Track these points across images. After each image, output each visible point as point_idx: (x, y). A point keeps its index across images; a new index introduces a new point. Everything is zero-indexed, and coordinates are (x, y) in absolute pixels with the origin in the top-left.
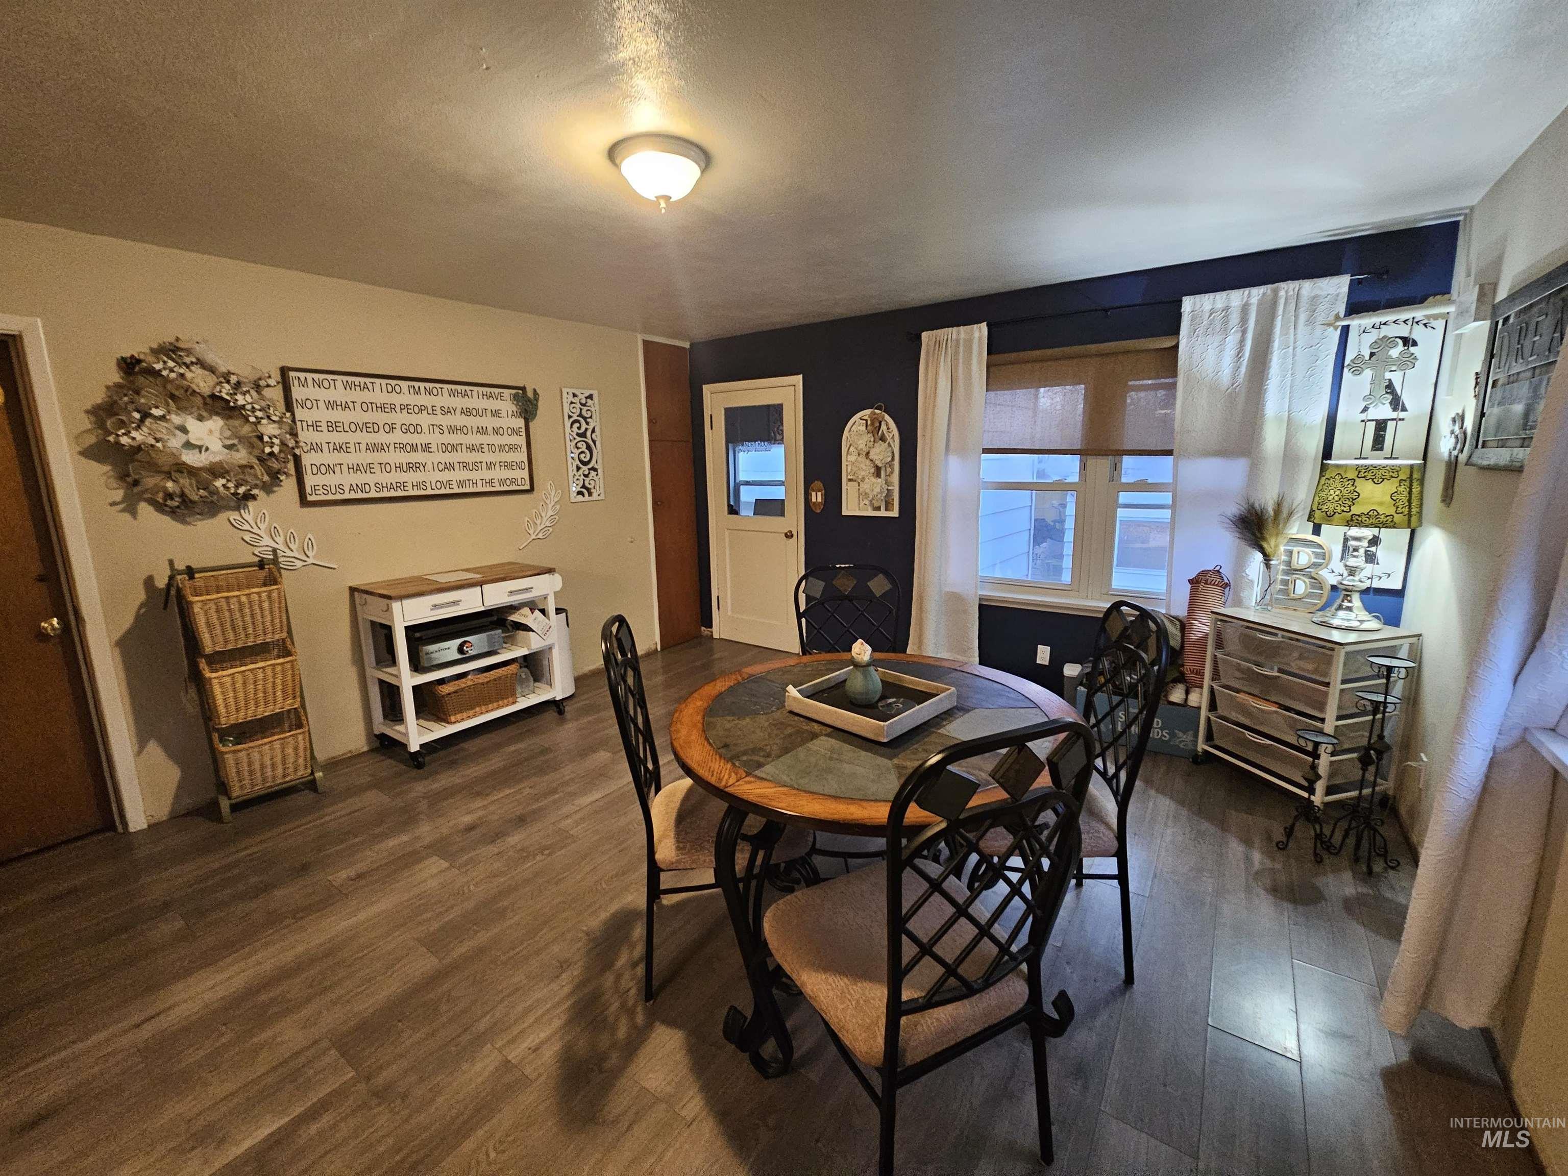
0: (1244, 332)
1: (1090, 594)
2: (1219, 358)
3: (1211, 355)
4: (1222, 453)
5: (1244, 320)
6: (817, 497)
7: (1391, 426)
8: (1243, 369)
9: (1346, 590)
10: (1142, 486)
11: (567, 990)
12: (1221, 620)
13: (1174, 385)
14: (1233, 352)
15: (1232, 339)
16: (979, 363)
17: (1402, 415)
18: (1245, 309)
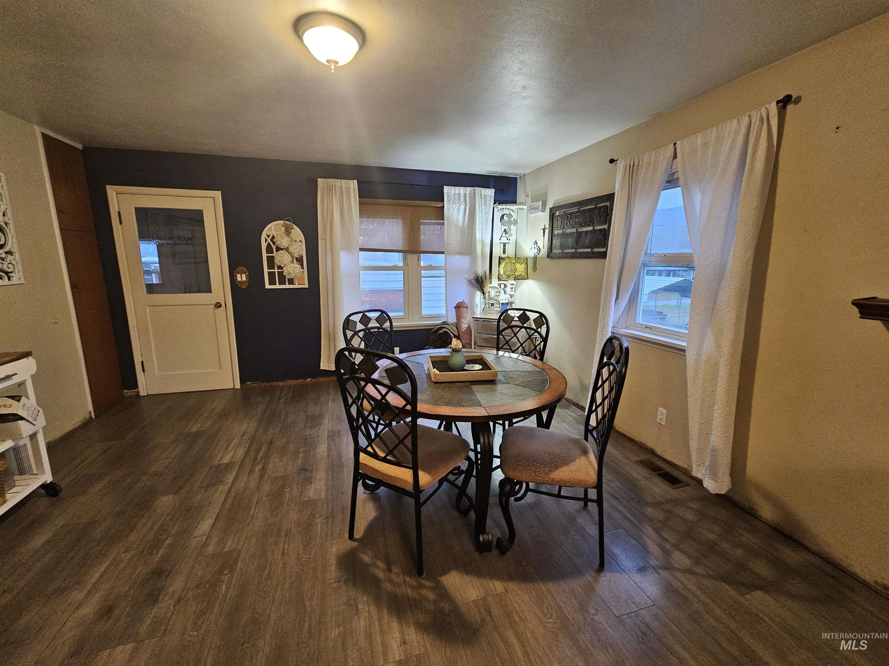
0: (466, 205)
1: (414, 319)
2: (458, 215)
3: (455, 212)
4: (461, 253)
5: (465, 201)
6: (241, 278)
7: (507, 244)
8: (466, 220)
9: (511, 303)
10: (430, 268)
11: (373, 610)
12: (476, 320)
13: (443, 224)
14: (463, 212)
15: (462, 207)
16: (355, 201)
17: (509, 241)
18: (465, 195)
